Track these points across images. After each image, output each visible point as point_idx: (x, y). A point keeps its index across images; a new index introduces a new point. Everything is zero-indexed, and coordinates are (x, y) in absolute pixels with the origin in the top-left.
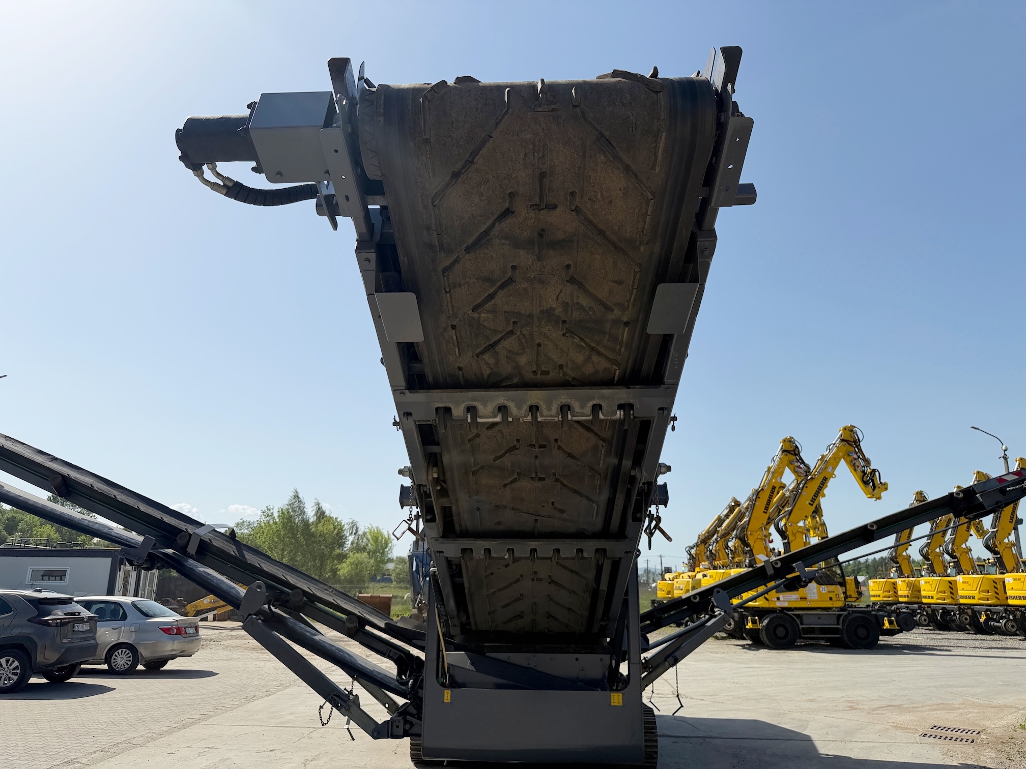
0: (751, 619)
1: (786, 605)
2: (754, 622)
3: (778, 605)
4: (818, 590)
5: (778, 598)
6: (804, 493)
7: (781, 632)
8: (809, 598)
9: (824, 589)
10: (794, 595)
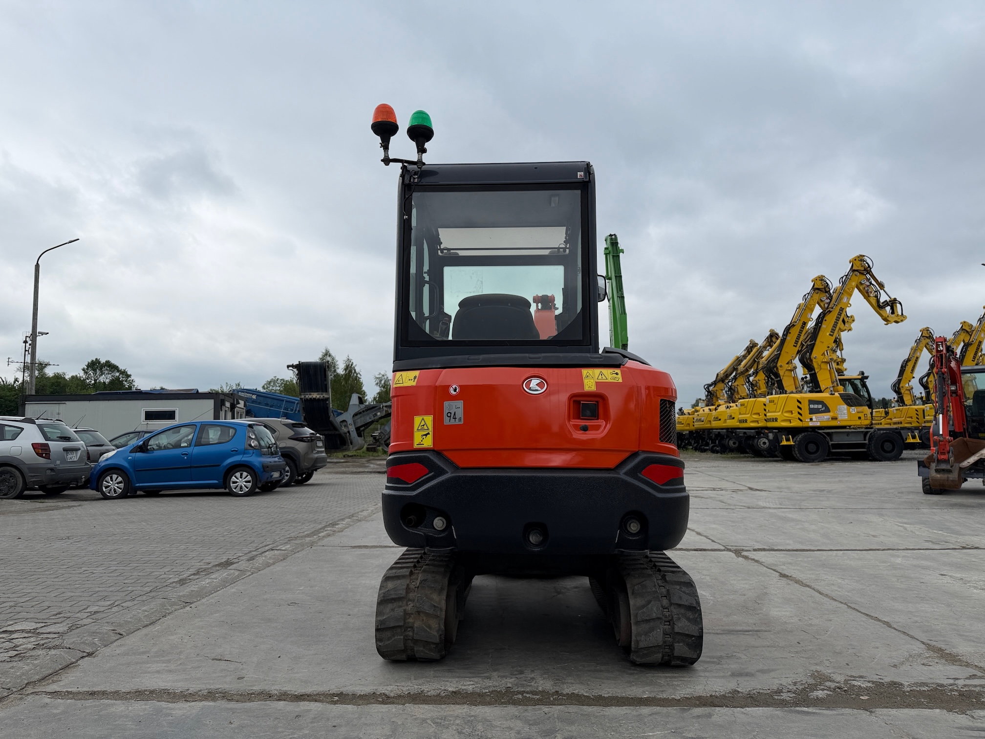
0: (786, 437)
1: (818, 424)
2: (788, 440)
4: (849, 411)
5: (811, 419)
7: (812, 448)
8: (840, 418)
9: (854, 410)
10: (826, 416)
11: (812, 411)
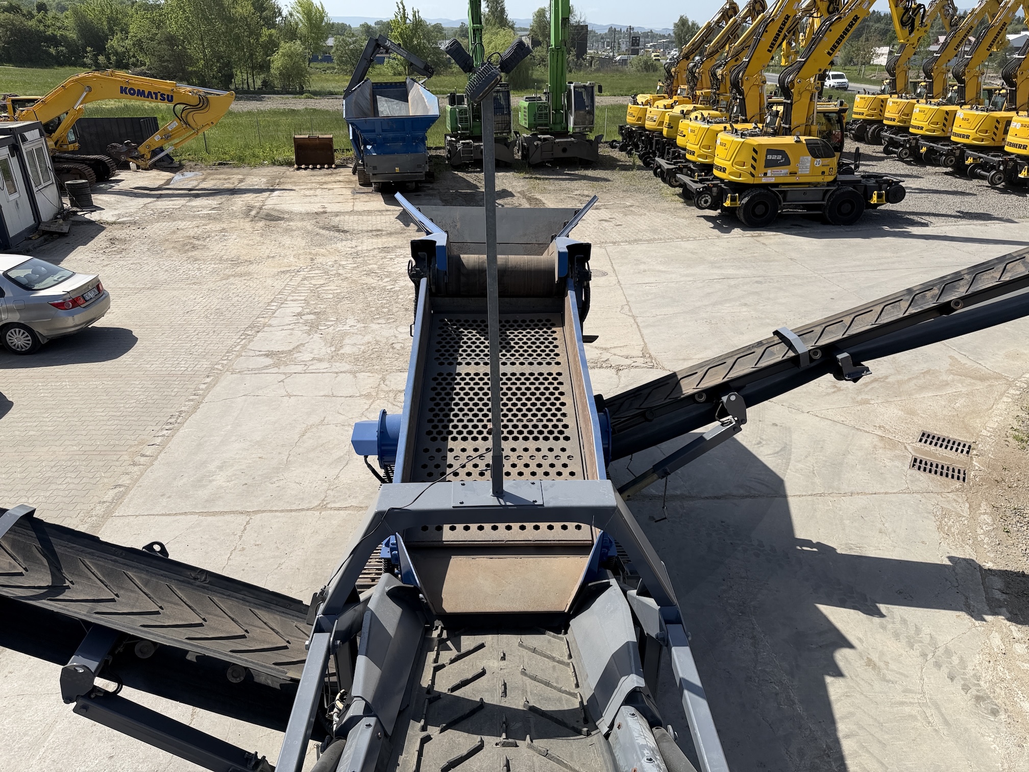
1: (773, 180)
2: (733, 199)
3: (764, 180)
4: (812, 163)
5: (765, 174)
6: (825, 38)
7: (760, 210)
8: (799, 173)
9: (819, 162)
10: (784, 170)
11: (769, 164)
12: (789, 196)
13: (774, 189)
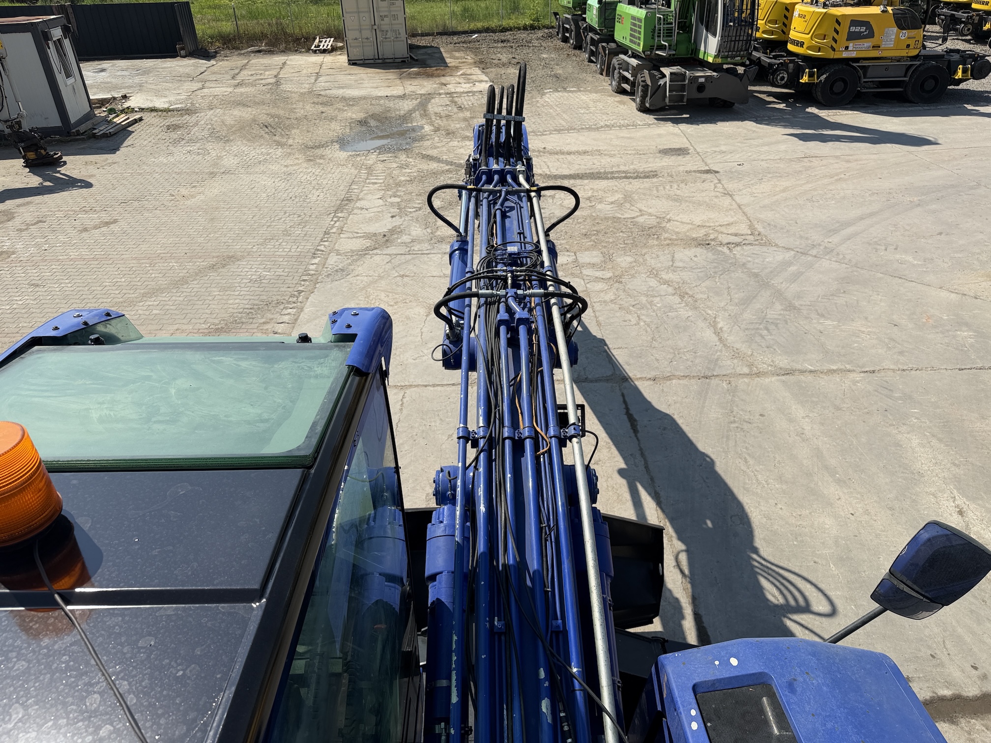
0: (809, 72)
1: (854, 55)
2: (811, 75)
3: (845, 55)
4: (897, 35)
5: (847, 48)
7: (838, 87)
8: (883, 46)
9: (905, 34)
10: (867, 43)
11: (852, 37)
12: (870, 73)
13: (855, 65)
